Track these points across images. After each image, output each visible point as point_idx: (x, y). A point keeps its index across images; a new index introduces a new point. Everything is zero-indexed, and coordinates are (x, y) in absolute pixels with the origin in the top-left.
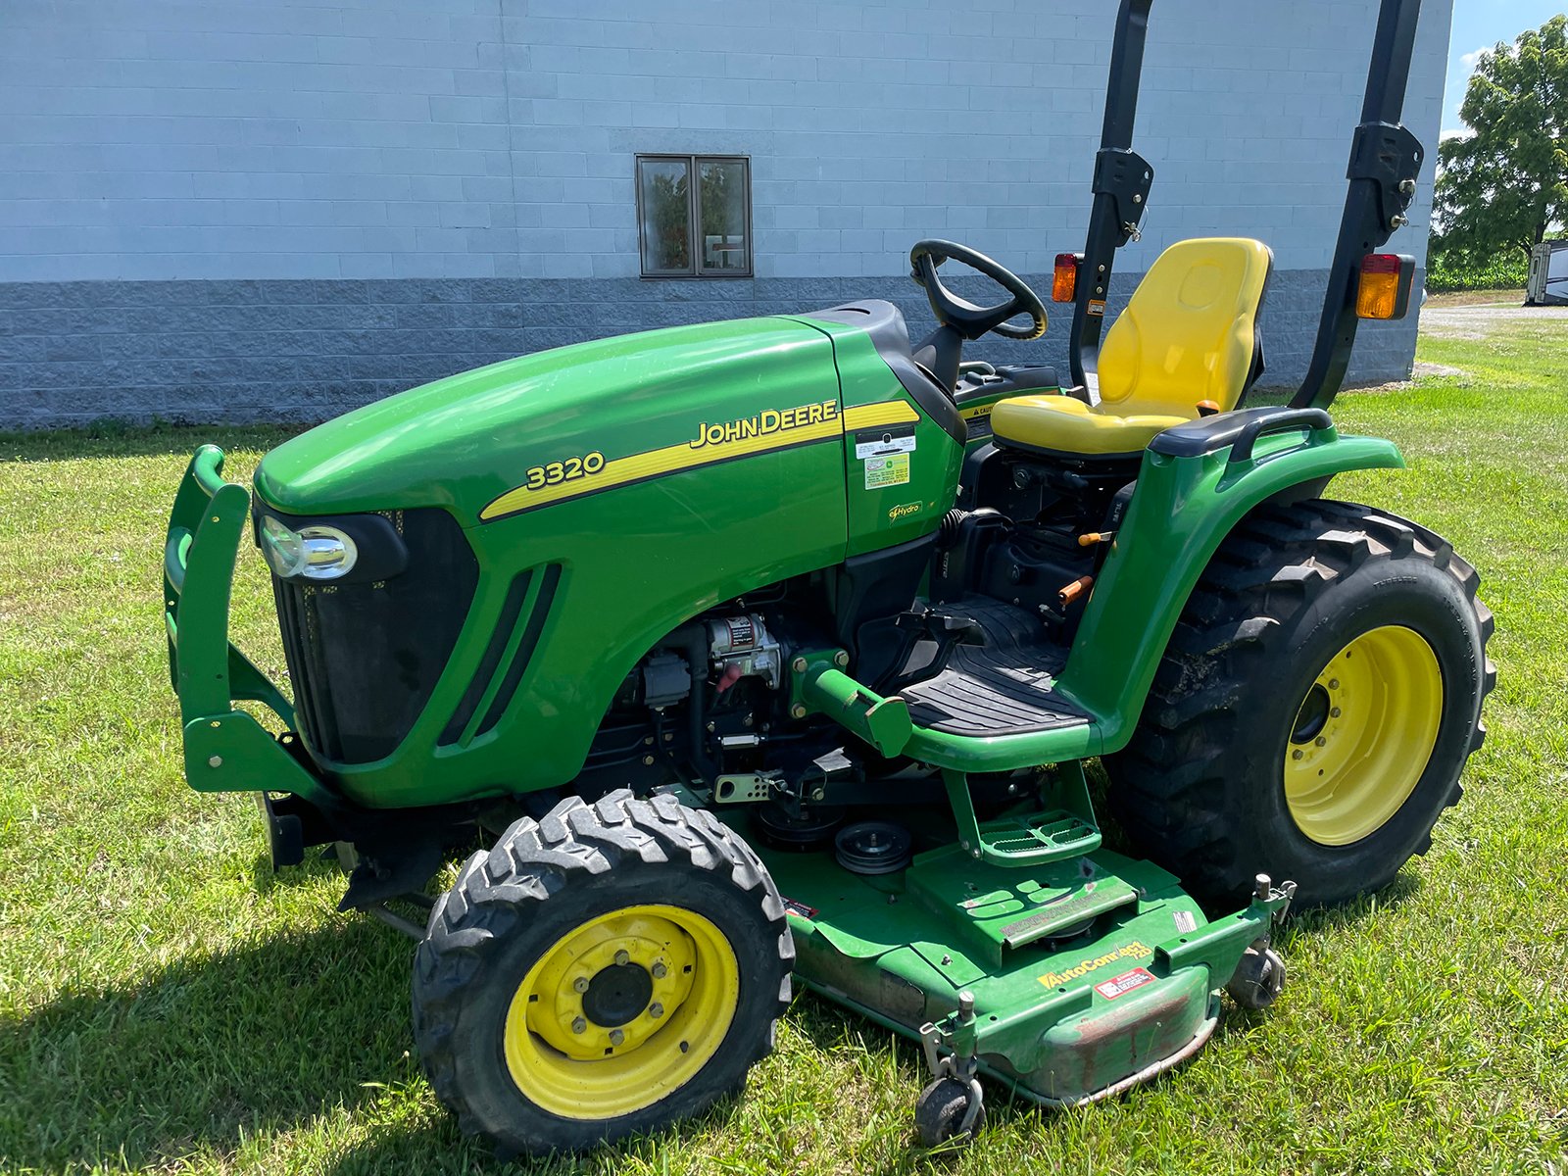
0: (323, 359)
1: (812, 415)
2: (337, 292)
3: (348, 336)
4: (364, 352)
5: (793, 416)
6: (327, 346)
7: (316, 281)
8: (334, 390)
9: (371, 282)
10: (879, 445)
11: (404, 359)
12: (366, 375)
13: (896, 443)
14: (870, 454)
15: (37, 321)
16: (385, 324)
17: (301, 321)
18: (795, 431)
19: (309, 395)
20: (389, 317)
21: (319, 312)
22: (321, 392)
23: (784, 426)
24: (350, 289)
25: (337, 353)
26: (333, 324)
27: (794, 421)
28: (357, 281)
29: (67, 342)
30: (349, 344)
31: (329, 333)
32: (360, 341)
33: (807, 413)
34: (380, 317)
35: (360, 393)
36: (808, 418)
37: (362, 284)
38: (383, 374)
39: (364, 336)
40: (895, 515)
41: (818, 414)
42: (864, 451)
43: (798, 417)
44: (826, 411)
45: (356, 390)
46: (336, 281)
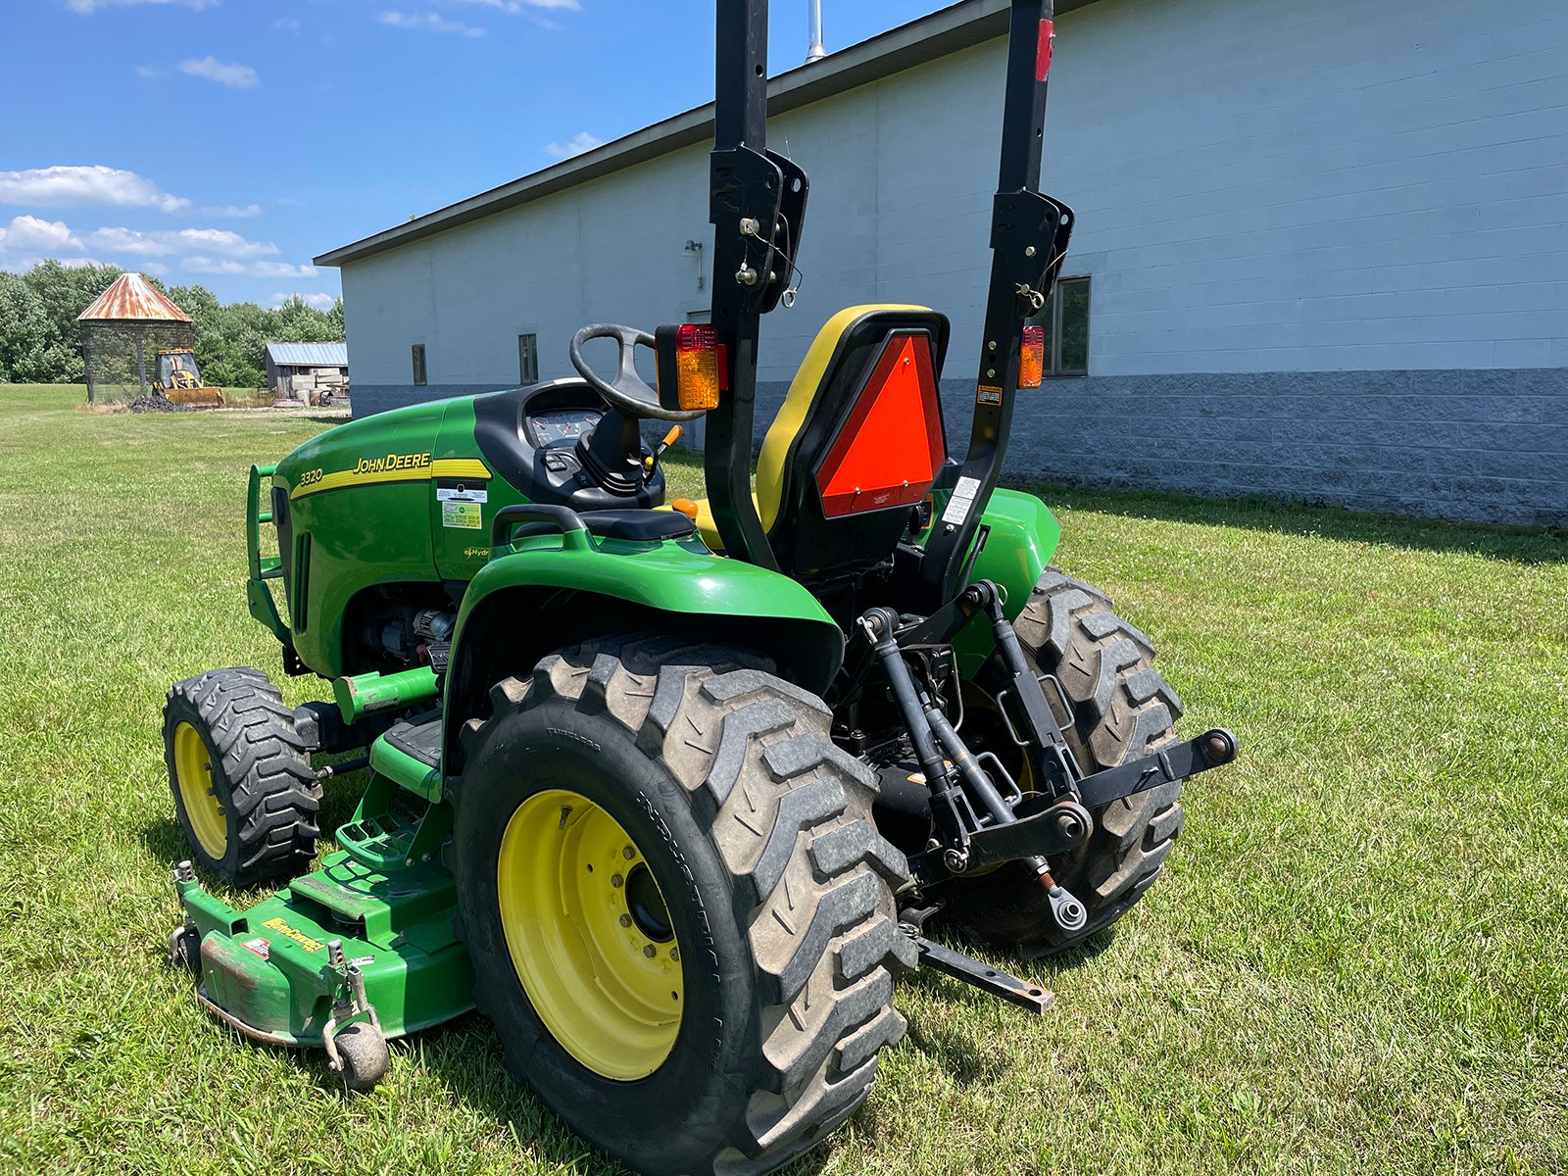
0: (1456, 452)
1: (414, 460)
2: (1485, 382)
3: (1486, 429)
4: (1500, 448)
5: (404, 460)
6: (1463, 439)
7: (1466, 371)
8: (1461, 486)
9: (1523, 371)
10: (453, 493)
11: (1542, 457)
12: (1498, 473)
13: (468, 493)
14: (446, 498)
15: (1233, 406)
16: (1529, 418)
17: (1442, 411)
18: (403, 471)
19: (1435, 488)
20: (1534, 410)
21: (1463, 403)
22: (1448, 486)
23: (397, 467)
24: (1499, 379)
25: (1472, 447)
26: (1473, 416)
27: (403, 464)
28: (1507, 370)
29: (1250, 424)
30: (1486, 438)
31: (1467, 425)
32: (1498, 436)
33: (412, 459)
34: (1525, 410)
35: (1487, 491)
36: (411, 463)
37: (1513, 373)
38: (1515, 473)
39: (1503, 430)
40: (470, 554)
41: (418, 461)
42: (444, 495)
43: (406, 461)
44: (423, 459)
45: (1483, 487)
46: (1485, 370)
